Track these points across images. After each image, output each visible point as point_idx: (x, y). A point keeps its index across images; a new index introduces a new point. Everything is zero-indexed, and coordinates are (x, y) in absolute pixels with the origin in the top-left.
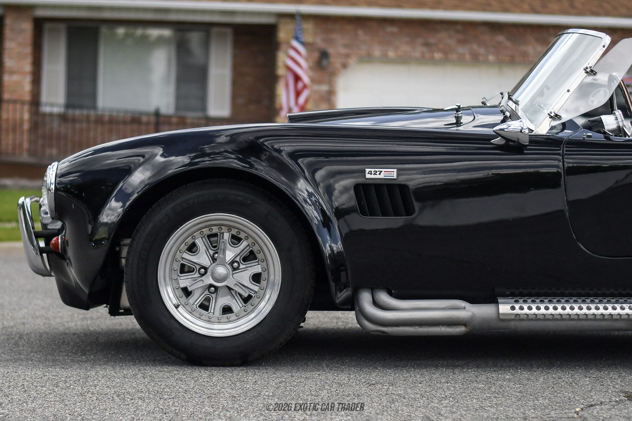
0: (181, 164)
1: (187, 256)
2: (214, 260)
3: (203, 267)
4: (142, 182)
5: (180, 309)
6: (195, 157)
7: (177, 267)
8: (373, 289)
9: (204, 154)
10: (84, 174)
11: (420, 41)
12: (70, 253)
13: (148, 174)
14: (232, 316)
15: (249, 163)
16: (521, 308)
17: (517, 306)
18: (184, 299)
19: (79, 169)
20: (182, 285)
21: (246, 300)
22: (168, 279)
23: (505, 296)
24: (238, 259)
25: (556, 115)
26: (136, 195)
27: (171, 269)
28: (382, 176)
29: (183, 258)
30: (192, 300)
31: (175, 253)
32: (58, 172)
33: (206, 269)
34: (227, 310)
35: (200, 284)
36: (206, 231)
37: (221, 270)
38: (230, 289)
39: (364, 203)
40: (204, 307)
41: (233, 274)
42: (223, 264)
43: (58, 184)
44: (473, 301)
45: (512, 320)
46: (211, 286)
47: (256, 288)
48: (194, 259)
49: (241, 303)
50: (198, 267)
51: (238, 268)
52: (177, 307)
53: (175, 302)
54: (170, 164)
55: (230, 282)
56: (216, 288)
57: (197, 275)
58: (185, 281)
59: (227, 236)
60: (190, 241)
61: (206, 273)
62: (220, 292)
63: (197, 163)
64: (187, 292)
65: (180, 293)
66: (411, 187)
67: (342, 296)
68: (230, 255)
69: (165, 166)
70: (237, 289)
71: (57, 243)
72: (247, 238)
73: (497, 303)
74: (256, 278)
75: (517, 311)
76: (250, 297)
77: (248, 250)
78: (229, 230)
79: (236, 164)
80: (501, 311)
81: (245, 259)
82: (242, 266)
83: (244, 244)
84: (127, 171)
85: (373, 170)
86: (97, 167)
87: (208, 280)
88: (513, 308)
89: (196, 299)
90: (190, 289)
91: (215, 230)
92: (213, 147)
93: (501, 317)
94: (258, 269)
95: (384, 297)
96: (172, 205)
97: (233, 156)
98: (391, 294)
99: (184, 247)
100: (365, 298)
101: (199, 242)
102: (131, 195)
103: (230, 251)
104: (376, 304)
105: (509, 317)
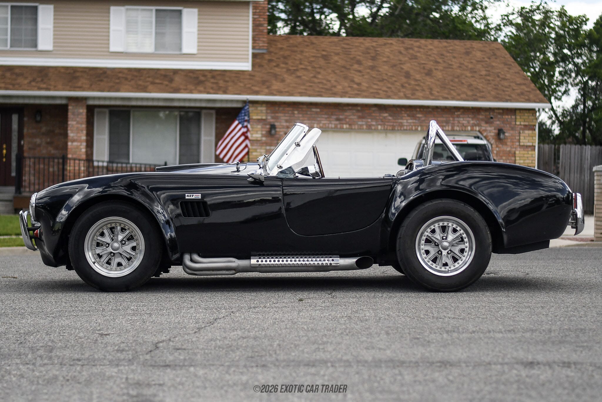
0: (98, 192)
1: (99, 238)
2: (113, 240)
3: (108, 244)
4: (78, 201)
5: (96, 264)
6: (105, 188)
7: (94, 243)
8: (191, 253)
9: (110, 187)
10: (52, 198)
11: (334, 117)
12: (43, 237)
13: (82, 197)
14: (122, 267)
15: (131, 192)
16: (262, 261)
17: (260, 260)
18: (98, 259)
19: (49, 195)
20: (97, 253)
21: (129, 259)
22: (89, 248)
23: (255, 255)
24: (125, 239)
25: (280, 166)
26: (75, 207)
27: (91, 245)
28: (194, 197)
29: (98, 239)
30: (102, 260)
31: (94, 237)
32: (37, 197)
33: (109, 244)
34: (119, 264)
35: (106, 252)
36: (109, 226)
37: (116, 245)
38: (121, 254)
39: (185, 211)
40: (108, 263)
41: (122, 247)
42: (117, 241)
43: (37, 203)
44: (239, 258)
45: (257, 267)
46: (111, 253)
47: (134, 254)
48: (103, 239)
49: (126, 261)
50: (105, 244)
51: (125, 244)
52: (94, 263)
53: (93, 261)
54: (92, 192)
55: (120, 251)
56: (114, 254)
57: (105, 247)
58: (99, 251)
59: (119, 228)
60: (101, 230)
61: (109, 246)
62: (116, 255)
63: (106, 191)
64: (100, 256)
65: (96, 256)
66: (209, 203)
67: (176, 256)
68: (120, 237)
69: (89, 193)
70: (124, 254)
71: (37, 233)
72: (129, 229)
73: (250, 259)
74: (134, 248)
75: (260, 262)
76: (131, 258)
77: (129, 235)
78: (120, 225)
79: (125, 193)
80: (252, 263)
81: (128, 239)
82: (127, 243)
83: (128, 232)
84: (71, 195)
85: (189, 194)
86: (58, 194)
87: (110, 249)
88: (258, 261)
89: (105, 259)
90: (101, 254)
91: (113, 225)
92: (115, 184)
93: (252, 266)
94: (134, 244)
95: (196, 257)
96: (91, 213)
97: (123, 188)
98: (200, 256)
99: (98, 234)
100: (187, 258)
101: (105, 231)
102: (72, 207)
103: (120, 235)
104: (192, 260)
105: (256, 266)
